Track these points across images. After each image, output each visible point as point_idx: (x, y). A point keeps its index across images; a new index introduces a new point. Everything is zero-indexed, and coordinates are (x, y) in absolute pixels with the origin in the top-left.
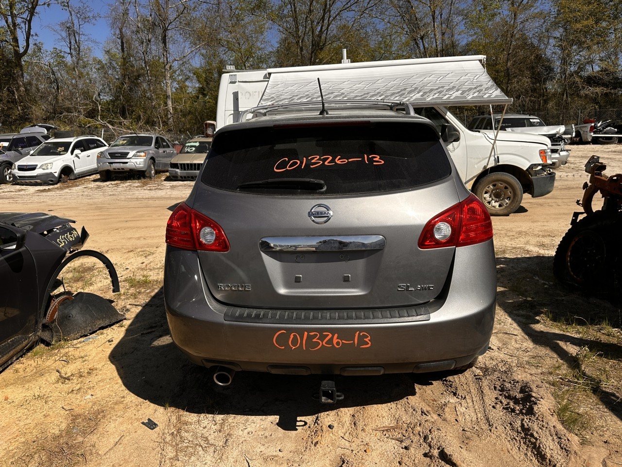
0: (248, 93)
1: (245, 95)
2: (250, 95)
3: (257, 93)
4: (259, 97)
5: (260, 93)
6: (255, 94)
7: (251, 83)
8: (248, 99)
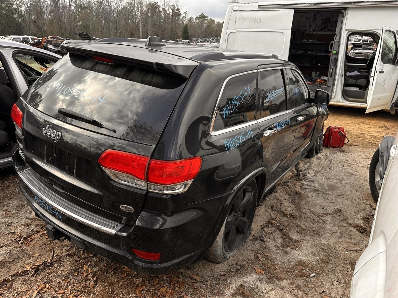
0: (243, 19)
1: (241, 20)
2: (244, 20)
3: (249, 19)
4: (250, 21)
5: (251, 18)
6: (247, 19)
7: (246, 12)
8: (243, 22)
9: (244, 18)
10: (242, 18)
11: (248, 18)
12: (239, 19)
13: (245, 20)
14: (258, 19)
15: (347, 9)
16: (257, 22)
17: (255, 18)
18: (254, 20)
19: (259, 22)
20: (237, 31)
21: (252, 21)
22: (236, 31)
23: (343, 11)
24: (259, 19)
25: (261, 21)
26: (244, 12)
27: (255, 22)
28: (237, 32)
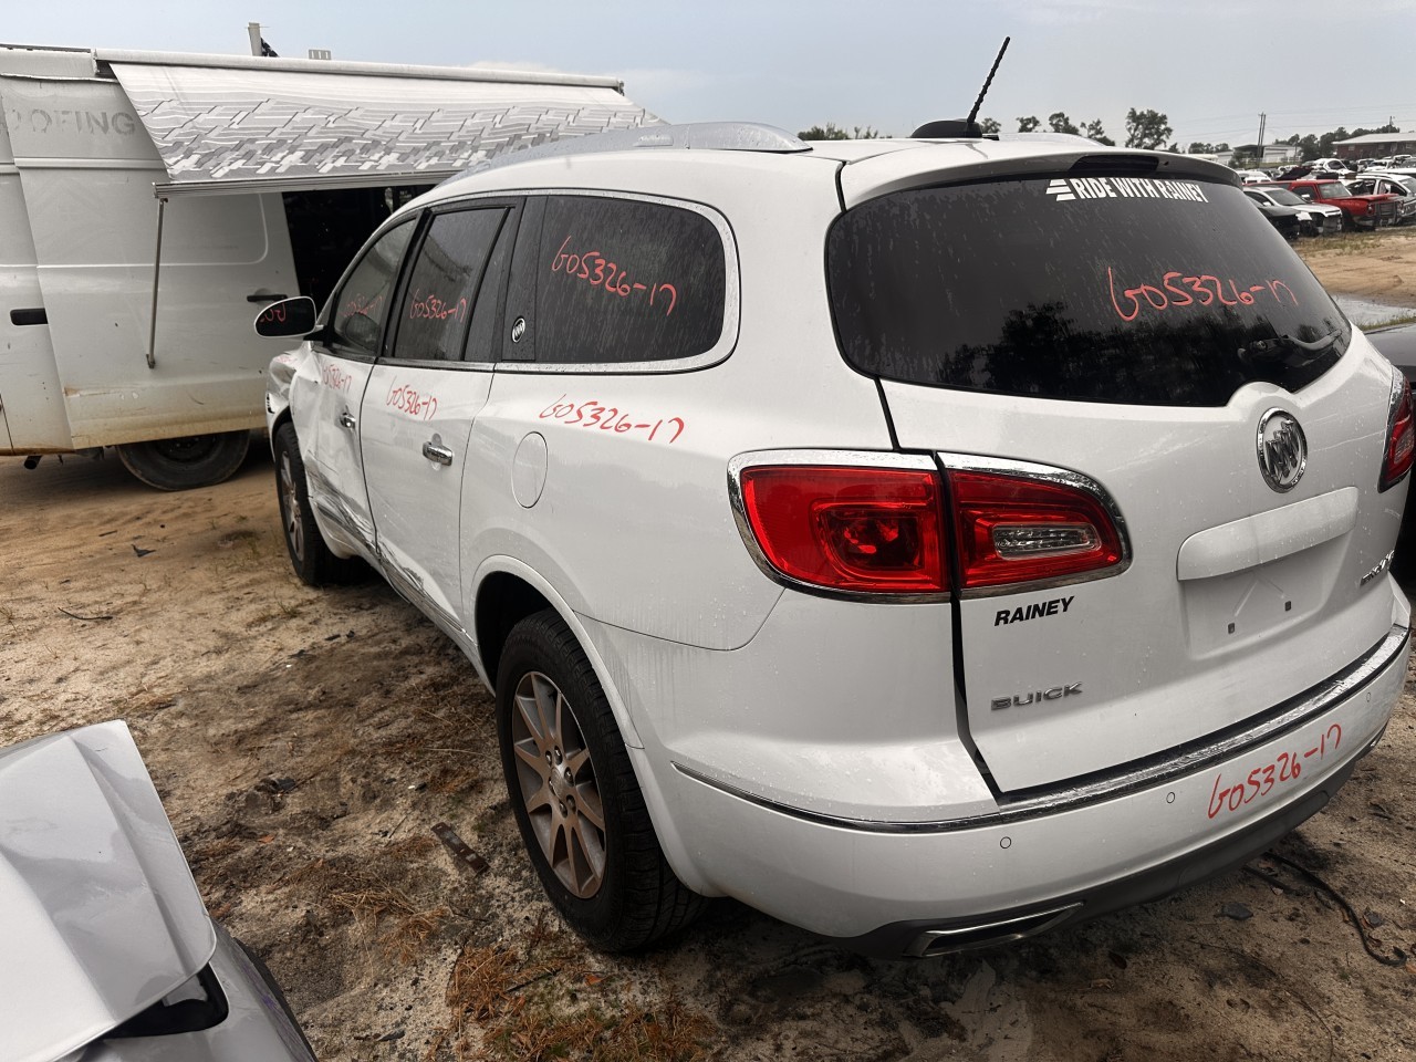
0: (38, 114)
1: (29, 120)
2: (49, 120)
3: (72, 117)
4: (80, 127)
5: (83, 116)
6: (63, 117)
7: (44, 85)
8: (45, 130)
9: (43, 112)
10: (35, 111)
11: (64, 113)
12: (19, 117)
13: (54, 120)
14: (114, 118)
16: (119, 131)
17: (104, 115)
18: (98, 123)
19: (128, 129)
20: (21, 168)
21: (90, 125)
22: (15, 171)
24: (122, 120)
25: (132, 126)
26: (38, 84)
27: (105, 129)
28: (21, 172)
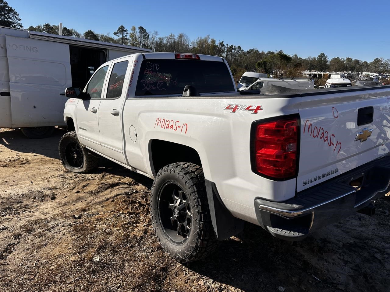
0: (15, 46)
1: (12, 47)
4: (24, 49)
5: (25, 47)
6: (21, 47)
7: (17, 38)
12: (10, 46)
14: (33, 48)
15: (108, 50)
16: (34, 52)
17: (31, 47)
19: (36, 51)
23: (104, 51)
24: (35, 49)
25: (37, 51)
26: (15, 38)
